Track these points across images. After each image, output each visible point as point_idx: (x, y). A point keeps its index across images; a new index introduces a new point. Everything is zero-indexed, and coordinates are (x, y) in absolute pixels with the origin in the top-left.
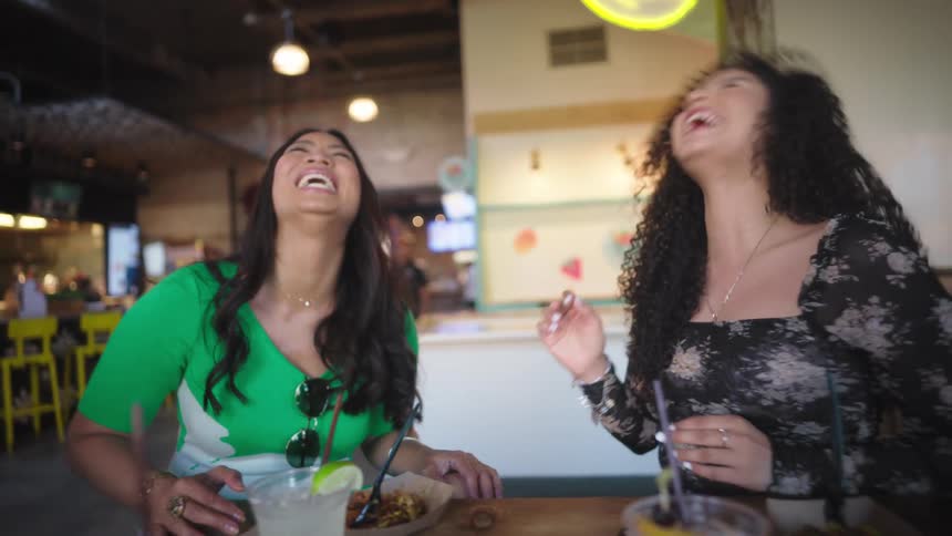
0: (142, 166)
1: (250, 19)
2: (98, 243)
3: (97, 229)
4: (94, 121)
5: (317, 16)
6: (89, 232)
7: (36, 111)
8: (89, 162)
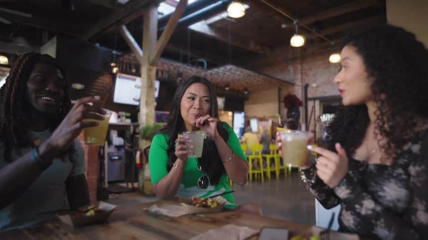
0: (246, 89)
1: (284, 26)
2: (230, 119)
3: (230, 113)
4: (227, 73)
5: (311, 20)
6: (228, 114)
7: (210, 71)
8: (227, 89)
